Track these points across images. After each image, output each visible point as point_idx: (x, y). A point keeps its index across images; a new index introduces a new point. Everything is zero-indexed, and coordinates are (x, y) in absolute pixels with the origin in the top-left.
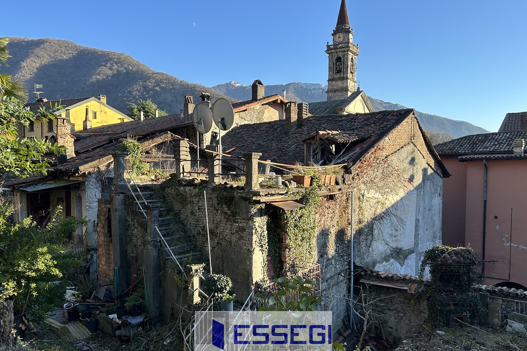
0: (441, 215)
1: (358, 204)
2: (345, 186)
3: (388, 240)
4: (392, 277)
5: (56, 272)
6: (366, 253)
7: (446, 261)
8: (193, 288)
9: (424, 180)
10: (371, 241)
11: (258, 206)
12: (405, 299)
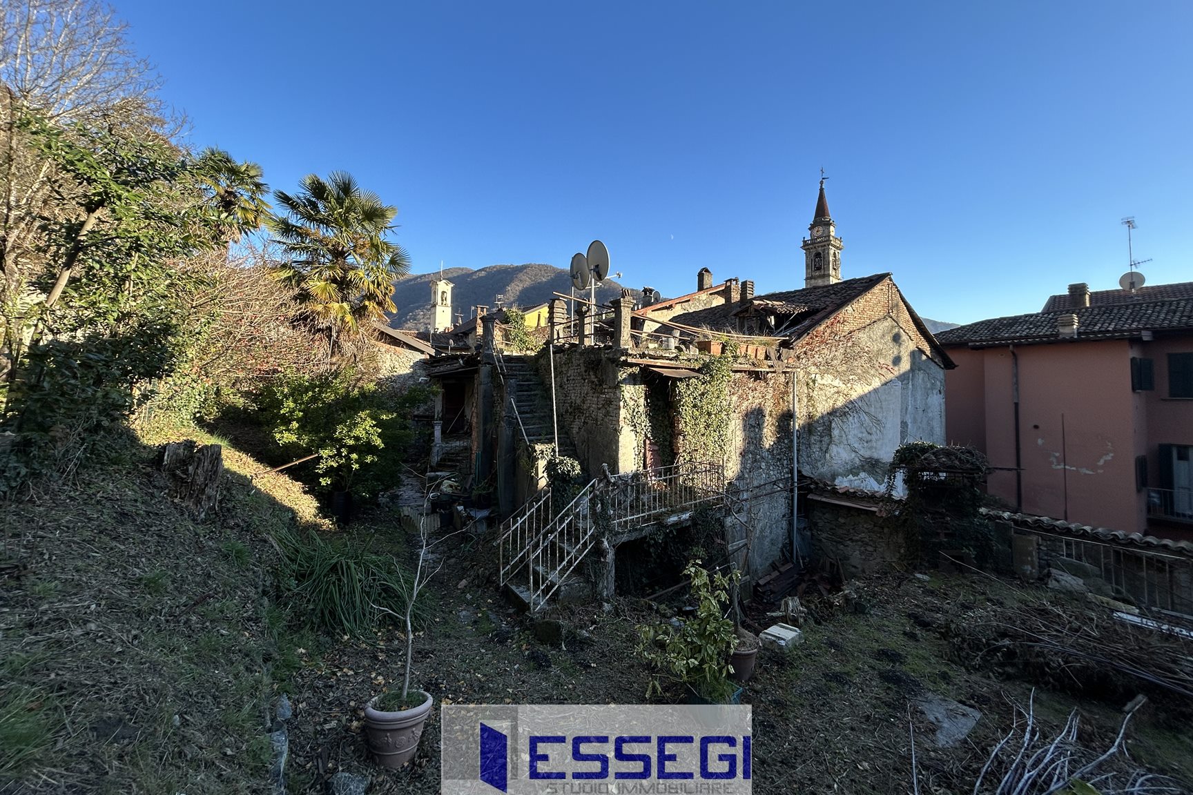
0: (944, 420)
1: (806, 391)
2: (780, 362)
3: (856, 445)
4: (854, 492)
5: (378, 442)
6: (820, 461)
7: (928, 464)
8: (537, 475)
9: (912, 370)
10: (829, 445)
11: (630, 370)
12: (875, 526)
